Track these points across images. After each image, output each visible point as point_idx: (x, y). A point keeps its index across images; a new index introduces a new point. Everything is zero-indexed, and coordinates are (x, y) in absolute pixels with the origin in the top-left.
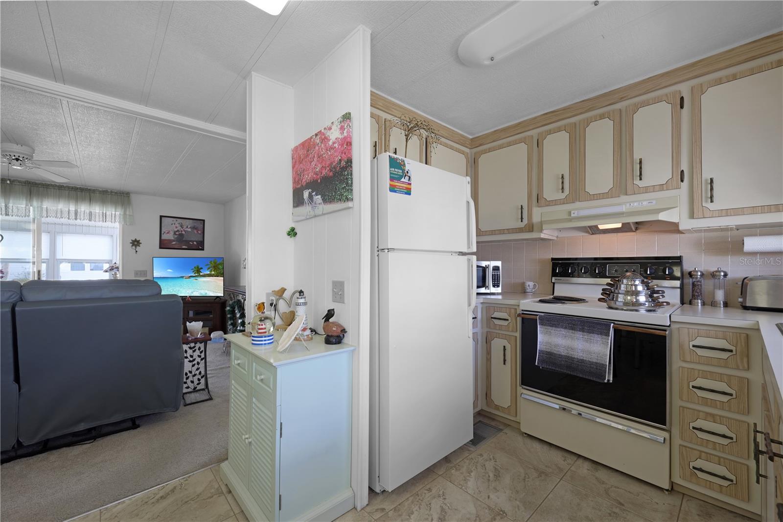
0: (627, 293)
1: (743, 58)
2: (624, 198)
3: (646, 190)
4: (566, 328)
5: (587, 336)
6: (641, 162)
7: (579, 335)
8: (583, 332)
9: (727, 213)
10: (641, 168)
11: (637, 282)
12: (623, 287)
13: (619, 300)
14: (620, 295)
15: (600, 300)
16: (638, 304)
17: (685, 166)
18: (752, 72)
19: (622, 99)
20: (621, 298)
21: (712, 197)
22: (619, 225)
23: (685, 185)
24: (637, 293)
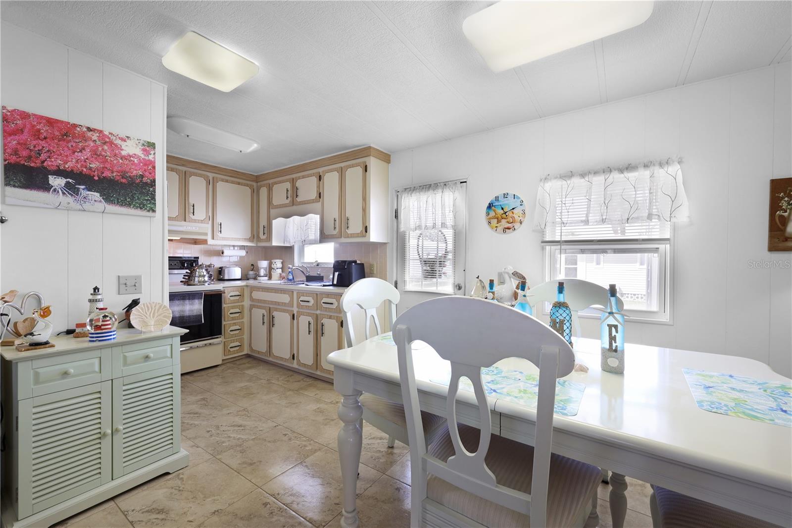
0: (200, 276)
1: (229, 175)
2: (183, 223)
3: (195, 221)
4: (179, 300)
5: (191, 301)
6: (193, 206)
7: (187, 302)
8: (189, 299)
9: (224, 239)
10: (194, 209)
11: (204, 271)
12: (197, 273)
13: (196, 280)
14: (196, 278)
15: (181, 282)
16: (205, 282)
17: (210, 214)
18: (233, 182)
19: (183, 165)
20: (196, 279)
21: (221, 231)
22: (179, 238)
23: (210, 222)
24: (204, 276)
